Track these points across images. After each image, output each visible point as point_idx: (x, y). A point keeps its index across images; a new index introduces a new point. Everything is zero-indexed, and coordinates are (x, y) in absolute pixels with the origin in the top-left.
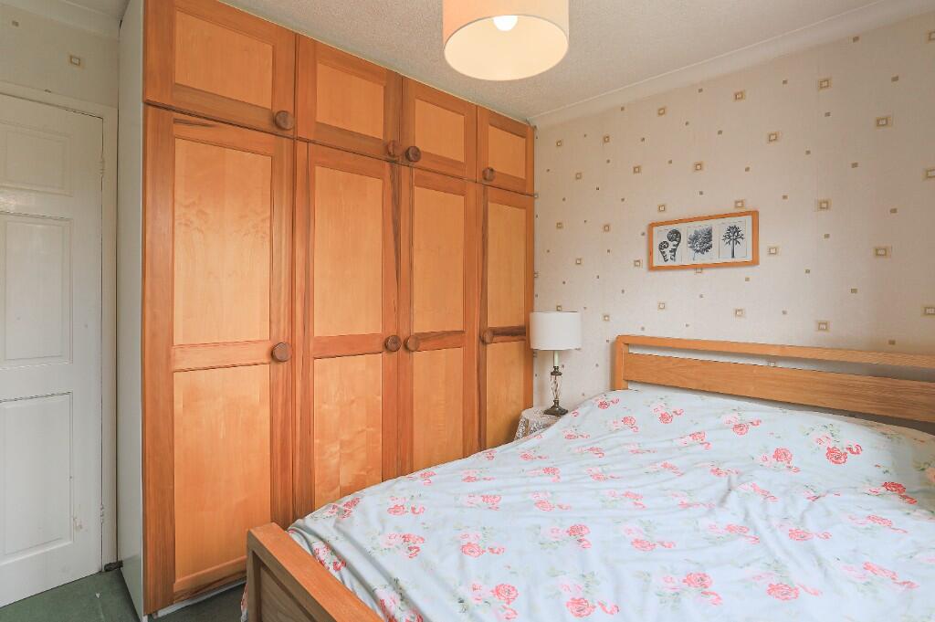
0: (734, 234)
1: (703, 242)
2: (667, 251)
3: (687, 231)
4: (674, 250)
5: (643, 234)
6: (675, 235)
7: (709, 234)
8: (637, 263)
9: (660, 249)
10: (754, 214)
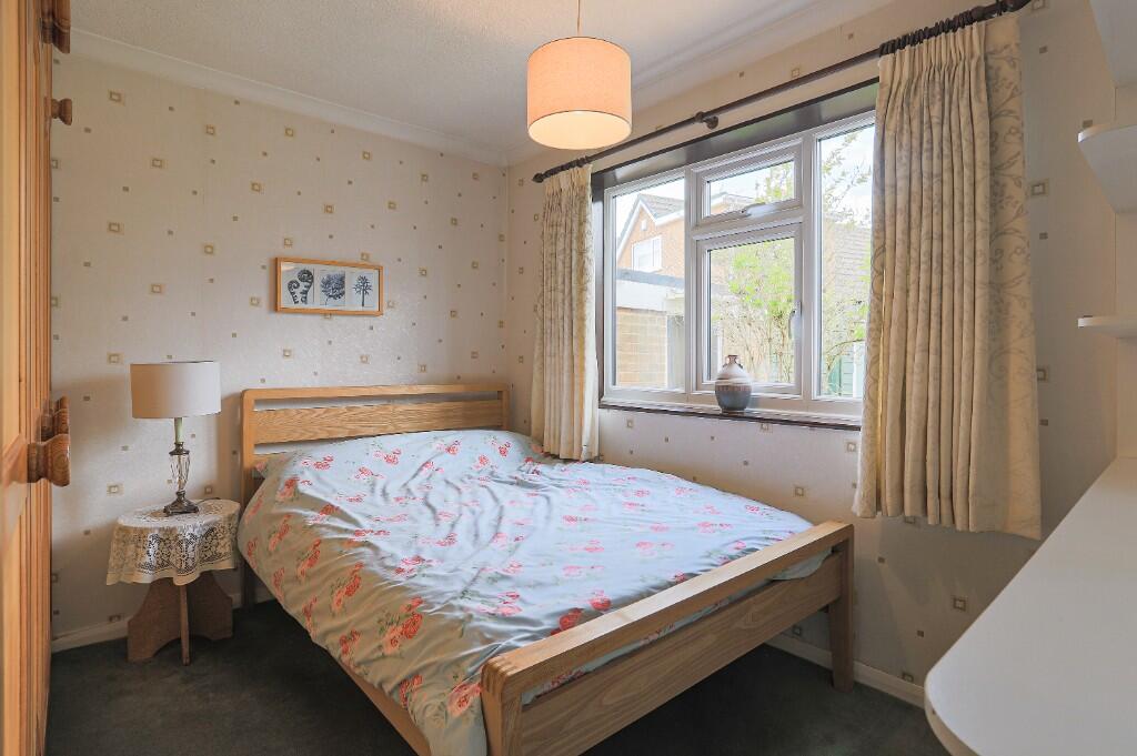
0: (364, 286)
1: (336, 287)
2: (298, 292)
3: (320, 273)
4: (306, 292)
5: (264, 267)
6: (307, 276)
7: (342, 280)
8: (254, 302)
9: (290, 288)
10: (380, 269)
